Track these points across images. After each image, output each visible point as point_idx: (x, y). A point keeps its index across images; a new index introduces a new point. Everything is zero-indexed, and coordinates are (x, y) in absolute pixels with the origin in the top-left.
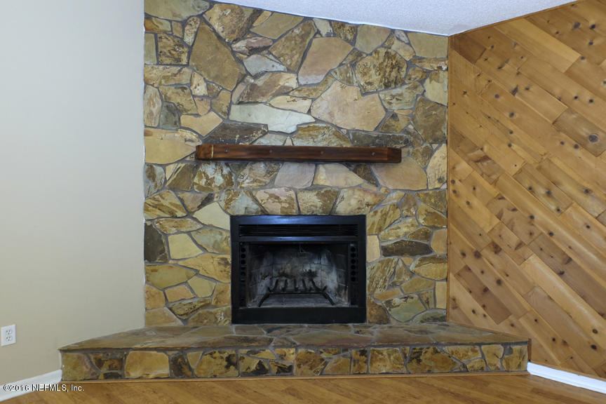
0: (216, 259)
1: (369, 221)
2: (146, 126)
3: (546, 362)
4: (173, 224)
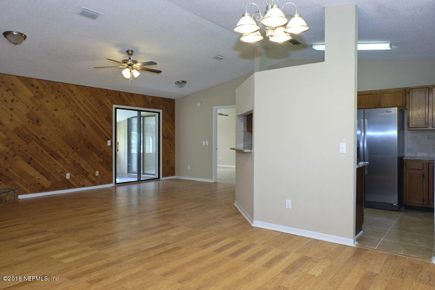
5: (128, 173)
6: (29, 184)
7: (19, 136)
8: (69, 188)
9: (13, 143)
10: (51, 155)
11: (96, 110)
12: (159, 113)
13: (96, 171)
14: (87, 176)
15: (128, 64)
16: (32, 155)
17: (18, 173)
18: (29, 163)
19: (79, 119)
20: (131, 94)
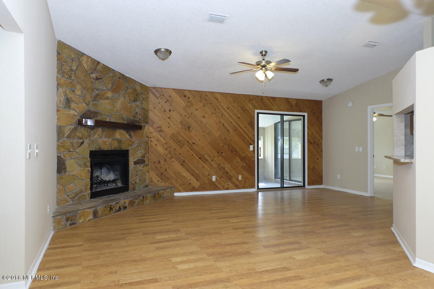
0: (86, 170)
1: (130, 152)
2: (58, 107)
3: (179, 191)
4: (69, 155)
5: (275, 178)
6: (182, 184)
7: (174, 141)
8: (215, 189)
9: (170, 147)
10: (200, 158)
11: (239, 116)
12: (304, 116)
13: (239, 174)
14: (231, 179)
15: (261, 66)
16: (184, 157)
17: (174, 174)
18: (182, 165)
19: (223, 124)
20: (274, 99)
